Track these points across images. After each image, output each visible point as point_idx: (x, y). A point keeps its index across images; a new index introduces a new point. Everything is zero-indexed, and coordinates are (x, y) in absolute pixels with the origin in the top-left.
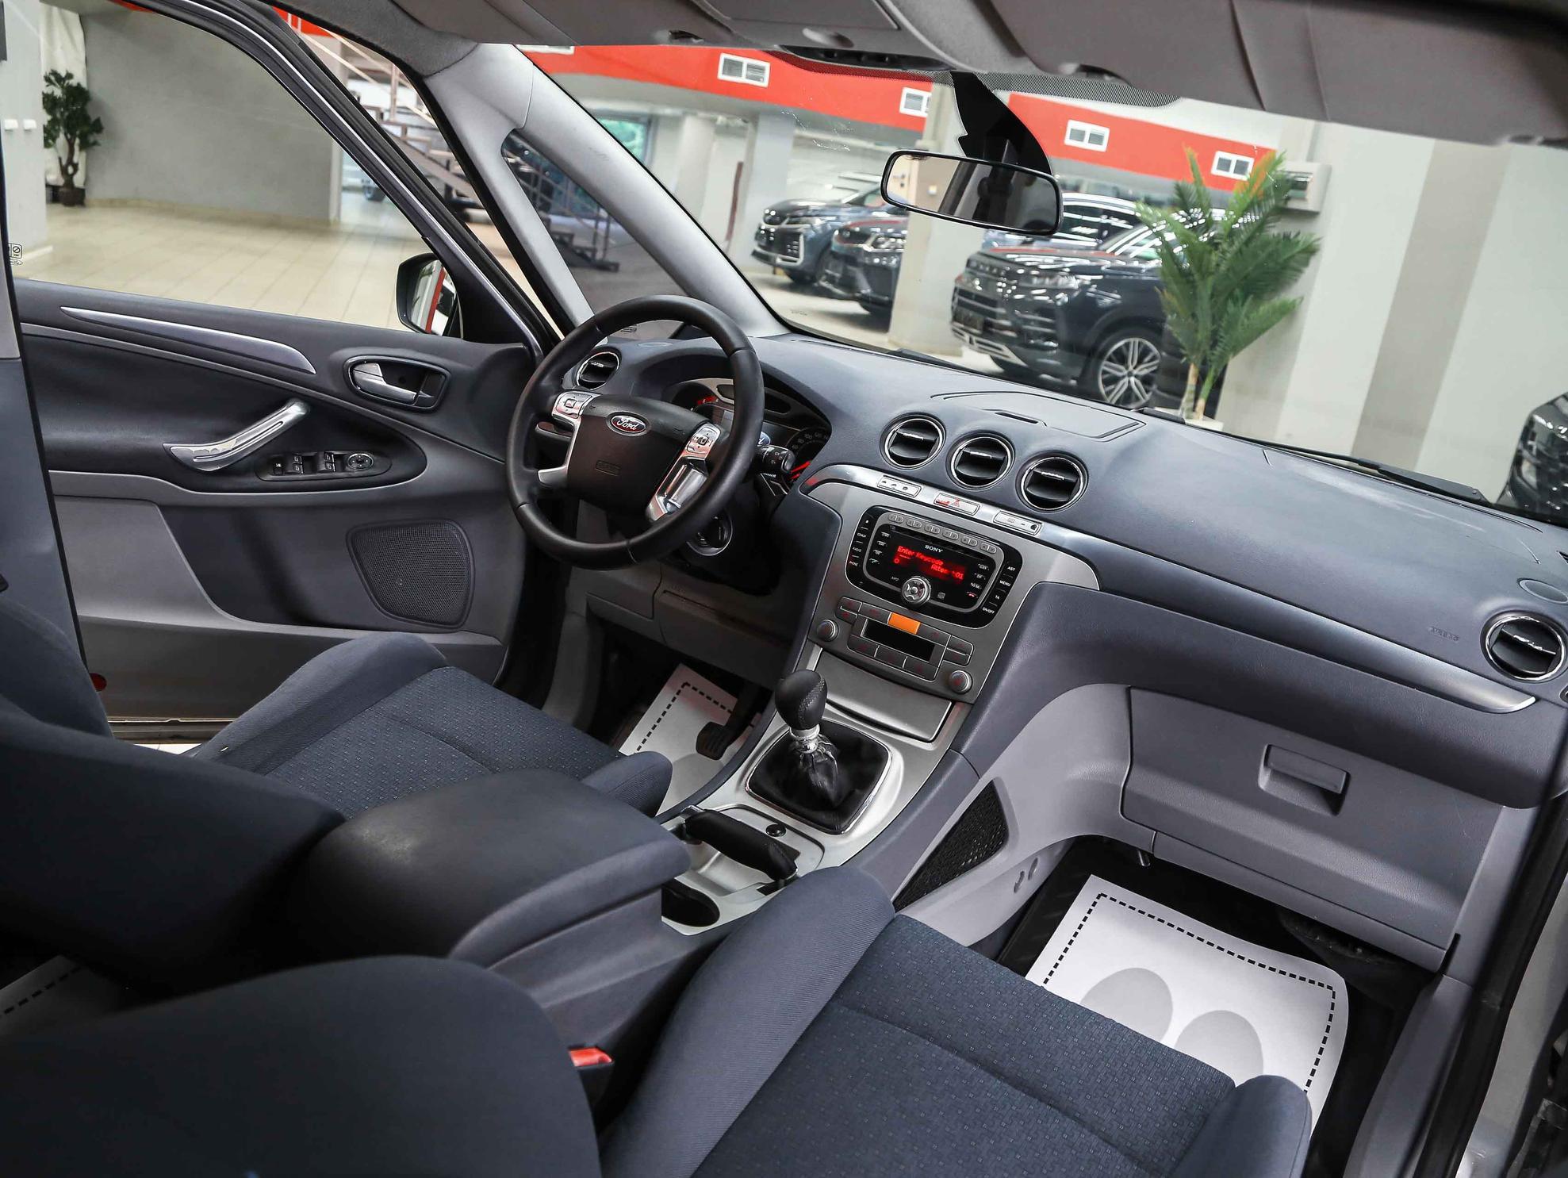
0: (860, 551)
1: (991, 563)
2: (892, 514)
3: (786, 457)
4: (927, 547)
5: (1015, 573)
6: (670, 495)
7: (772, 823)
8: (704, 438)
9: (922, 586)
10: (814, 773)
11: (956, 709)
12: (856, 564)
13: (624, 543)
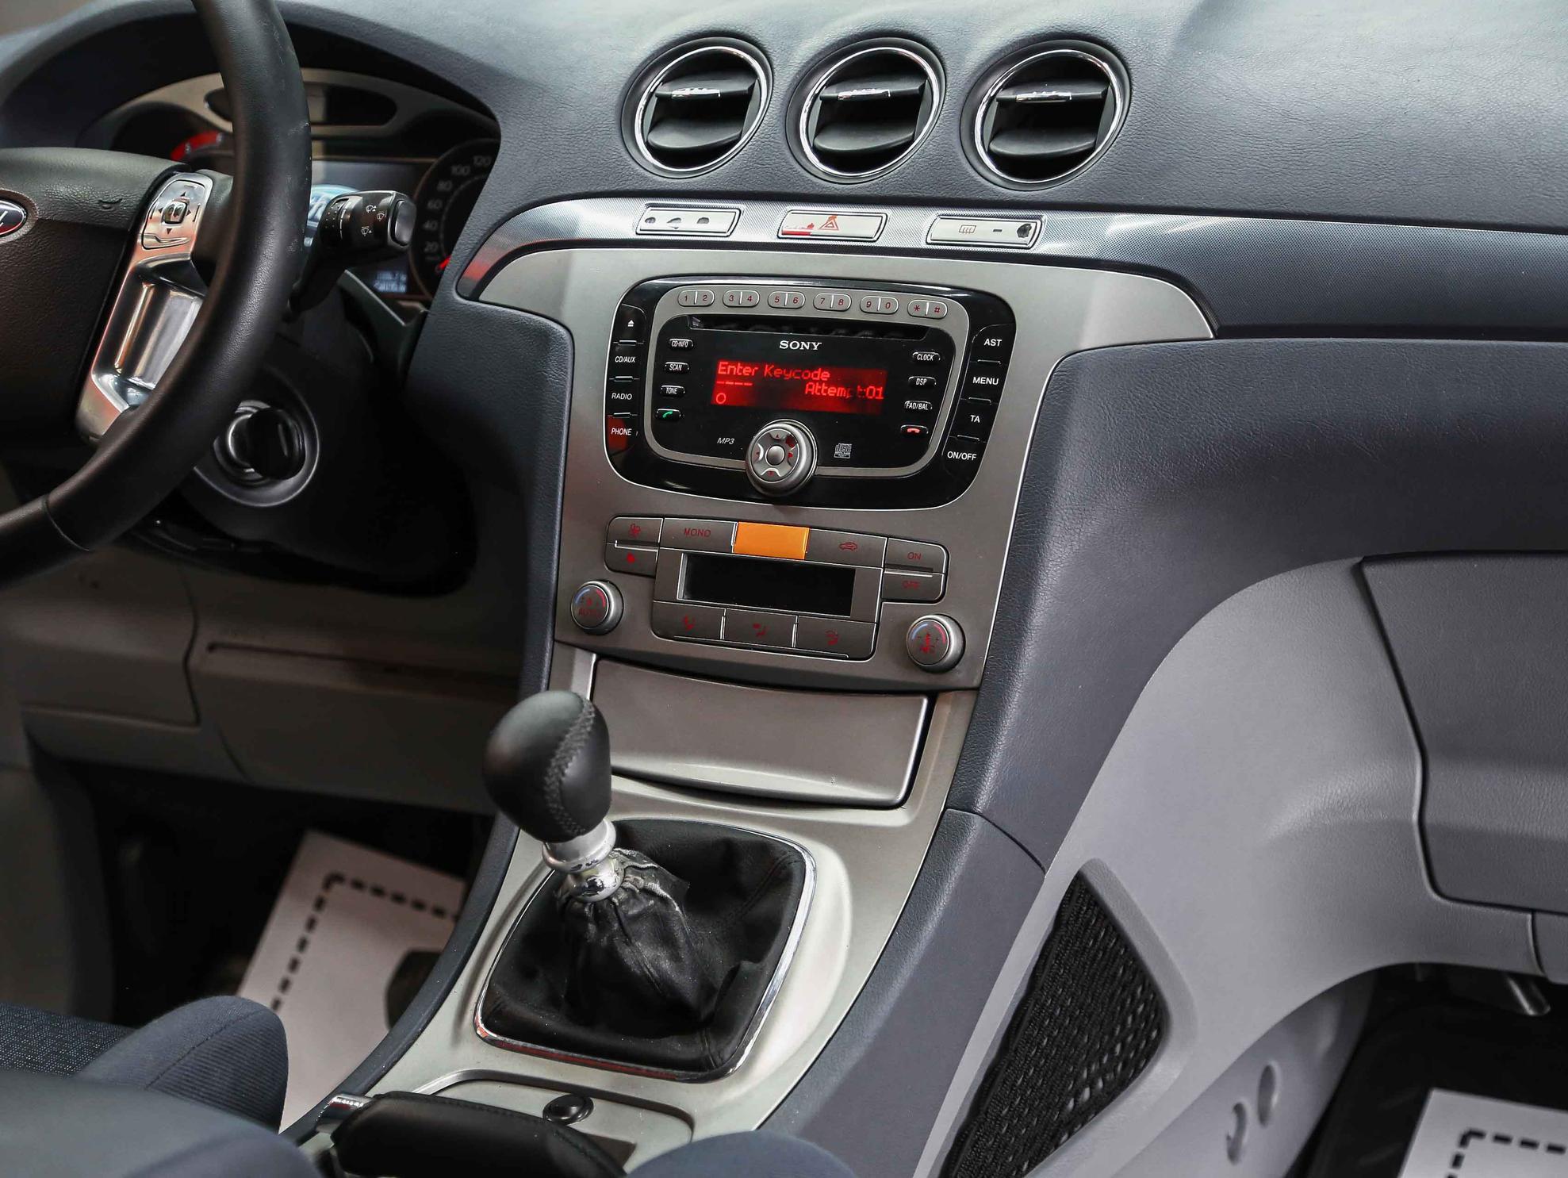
0: (628, 397)
1: (942, 342)
2: (684, 291)
3: (393, 211)
4: (784, 344)
5: (1005, 351)
6: (129, 367)
7: (552, 1096)
8: (177, 205)
9: (791, 440)
10: (629, 943)
11: (944, 710)
12: (627, 432)
13: (36, 506)
